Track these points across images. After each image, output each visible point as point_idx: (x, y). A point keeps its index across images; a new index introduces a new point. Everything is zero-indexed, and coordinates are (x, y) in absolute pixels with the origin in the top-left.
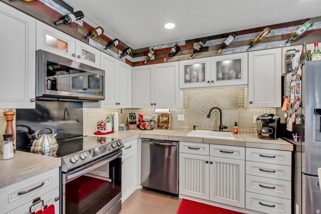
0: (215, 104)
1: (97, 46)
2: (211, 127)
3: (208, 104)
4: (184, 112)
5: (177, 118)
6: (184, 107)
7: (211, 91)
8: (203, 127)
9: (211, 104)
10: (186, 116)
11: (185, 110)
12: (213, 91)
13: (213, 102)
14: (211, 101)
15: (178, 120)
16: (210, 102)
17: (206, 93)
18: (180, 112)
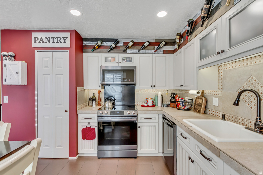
0: (258, 84)
1: (133, 52)
2: (251, 122)
3: (246, 84)
4: (219, 95)
5: (212, 102)
6: (219, 88)
7: (251, 63)
8: (239, 119)
9: (252, 84)
10: (221, 99)
11: (220, 92)
12: (256, 62)
13: (255, 81)
14: (252, 78)
15: (213, 104)
16: (249, 81)
17: (244, 67)
18: (215, 95)
